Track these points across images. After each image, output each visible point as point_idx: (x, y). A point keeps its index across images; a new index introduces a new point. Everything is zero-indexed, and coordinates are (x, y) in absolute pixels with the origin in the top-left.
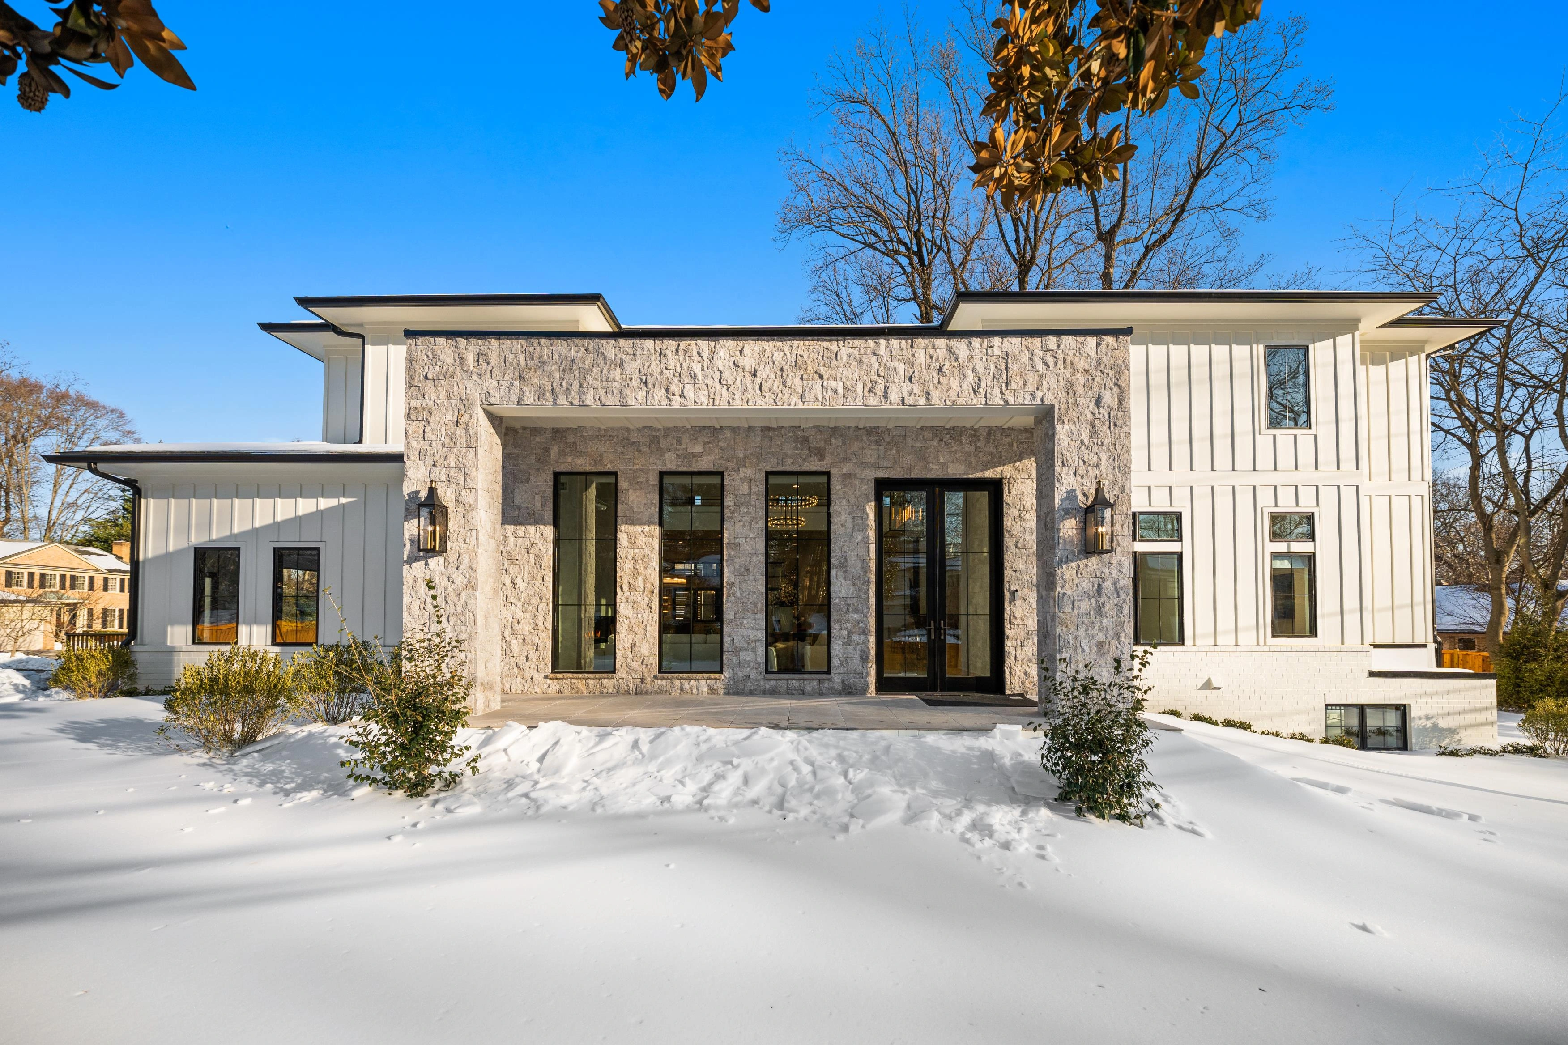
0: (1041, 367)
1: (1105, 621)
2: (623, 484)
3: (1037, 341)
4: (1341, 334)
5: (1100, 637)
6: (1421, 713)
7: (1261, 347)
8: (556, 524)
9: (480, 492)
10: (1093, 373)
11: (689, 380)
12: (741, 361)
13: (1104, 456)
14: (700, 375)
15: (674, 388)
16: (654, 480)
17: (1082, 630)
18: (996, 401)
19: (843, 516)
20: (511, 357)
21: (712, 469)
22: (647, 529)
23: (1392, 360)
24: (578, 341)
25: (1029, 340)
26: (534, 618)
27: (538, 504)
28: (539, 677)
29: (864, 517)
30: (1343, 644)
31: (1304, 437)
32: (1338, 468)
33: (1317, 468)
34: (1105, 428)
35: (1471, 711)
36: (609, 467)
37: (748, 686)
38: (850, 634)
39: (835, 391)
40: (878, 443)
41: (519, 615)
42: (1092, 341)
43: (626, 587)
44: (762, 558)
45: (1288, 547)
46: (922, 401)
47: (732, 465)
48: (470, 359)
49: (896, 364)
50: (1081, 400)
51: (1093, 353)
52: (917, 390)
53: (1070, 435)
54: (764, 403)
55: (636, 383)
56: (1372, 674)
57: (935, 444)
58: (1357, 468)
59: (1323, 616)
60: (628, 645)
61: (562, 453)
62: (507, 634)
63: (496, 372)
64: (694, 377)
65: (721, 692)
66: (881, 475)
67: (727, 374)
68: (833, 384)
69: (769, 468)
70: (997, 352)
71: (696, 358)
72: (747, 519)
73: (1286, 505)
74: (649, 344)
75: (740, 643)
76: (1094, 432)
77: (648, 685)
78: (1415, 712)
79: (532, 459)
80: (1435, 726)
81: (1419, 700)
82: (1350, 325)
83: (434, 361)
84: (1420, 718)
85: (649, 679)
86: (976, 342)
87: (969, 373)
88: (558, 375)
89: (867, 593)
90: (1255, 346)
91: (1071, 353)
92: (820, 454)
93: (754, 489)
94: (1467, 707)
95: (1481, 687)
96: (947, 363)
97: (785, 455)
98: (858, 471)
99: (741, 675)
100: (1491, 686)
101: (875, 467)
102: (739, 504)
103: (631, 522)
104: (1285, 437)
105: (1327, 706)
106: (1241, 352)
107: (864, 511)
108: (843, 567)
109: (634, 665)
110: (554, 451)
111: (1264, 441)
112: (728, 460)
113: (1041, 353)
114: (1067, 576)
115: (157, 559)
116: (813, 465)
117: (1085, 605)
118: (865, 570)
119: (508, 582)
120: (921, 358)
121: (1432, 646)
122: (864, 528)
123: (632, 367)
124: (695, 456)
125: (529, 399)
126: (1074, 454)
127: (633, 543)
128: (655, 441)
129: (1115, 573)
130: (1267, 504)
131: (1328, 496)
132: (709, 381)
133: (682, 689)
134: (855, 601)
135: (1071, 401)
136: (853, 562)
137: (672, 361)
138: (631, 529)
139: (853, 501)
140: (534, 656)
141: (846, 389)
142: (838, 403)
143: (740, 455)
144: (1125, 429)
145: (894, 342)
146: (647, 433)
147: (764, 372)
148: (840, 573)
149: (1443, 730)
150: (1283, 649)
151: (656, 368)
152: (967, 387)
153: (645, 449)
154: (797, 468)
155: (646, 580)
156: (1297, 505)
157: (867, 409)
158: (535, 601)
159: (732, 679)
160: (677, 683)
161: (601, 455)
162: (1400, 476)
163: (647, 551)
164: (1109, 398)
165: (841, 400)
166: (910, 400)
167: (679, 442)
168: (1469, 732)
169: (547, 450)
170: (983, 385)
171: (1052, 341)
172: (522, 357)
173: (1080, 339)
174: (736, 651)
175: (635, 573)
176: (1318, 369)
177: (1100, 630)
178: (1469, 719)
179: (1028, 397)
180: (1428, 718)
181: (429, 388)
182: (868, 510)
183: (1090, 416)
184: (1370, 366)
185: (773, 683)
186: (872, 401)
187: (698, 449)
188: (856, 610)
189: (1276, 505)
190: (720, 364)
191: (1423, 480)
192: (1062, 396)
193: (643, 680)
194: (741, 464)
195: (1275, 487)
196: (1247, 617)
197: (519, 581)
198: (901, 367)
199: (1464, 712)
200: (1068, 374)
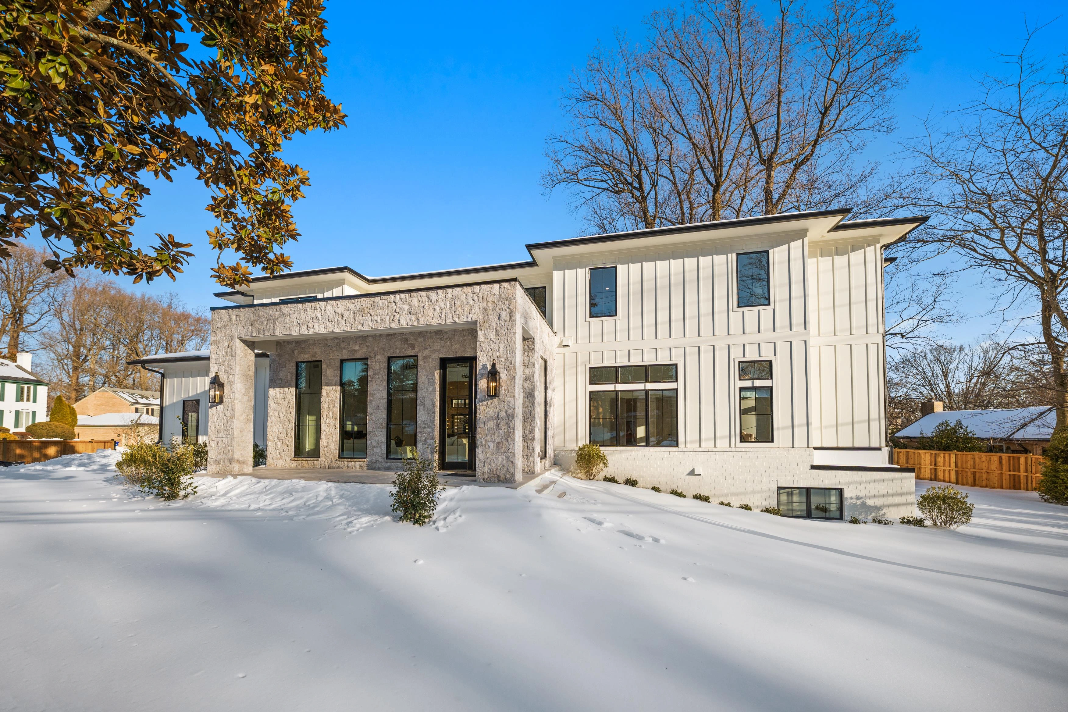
0: (471, 302)
1: (501, 431)
2: (324, 366)
3: (469, 289)
4: (793, 240)
5: (499, 440)
6: (854, 495)
7: (734, 255)
8: (297, 387)
9: (237, 376)
10: (497, 303)
11: (316, 321)
12: (337, 310)
13: (502, 346)
14: (320, 318)
15: (310, 325)
16: (338, 364)
17: (489, 436)
18: (450, 321)
19: (424, 378)
20: (248, 316)
21: (363, 357)
22: (334, 388)
23: (853, 250)
24: (273, 307)
25: (465, 288)
26: (287, 431)
27: (289, 377)
28: (288, 459)
29: (433, 378)
30: (793, 447)
31: (765, 311)
32: (791, 330)
33: (774, 331)
34: (503, 331)
35: (893, 495)
36: (318, 359)
37: (378, 465)
38: (425, 440)
39: (377, 321)
40: (441, 339)
41: (281, 430)
42: (496, 286)
43: (325, 416)
44: (385, 401)
45: (753, 383)
46: (415, 324)
47: (372, 354)
48: (234, 317)
49: (404, 306)
50: (491, 318)
51: (497, 293)
52: (413, 318)
53: (485, 335)
54: (347, 329)
55: (295, 323)
56: (813, 467)
57: (469, 338)
58: (805, 329)
59: (778, 429)
60: (325, 444)
61: (299, 353)
62: (276, 439)
63: (243, 323)
64: (318, 319)
65: (366, 468)
66: (442, 356)
67: (331, 317)
68: (376, 318)
69: (389, 355)
70: (450, 296)
71: (319, 310)
72: (379, 381)
73: (752, 355)
74: (300, 305)
75: (374, 443)
76: (497, 334)
77: (333, 465)
78: (846, 494)
79: (287, 356)
80: (864, 504)
81: (851, 486)
82: (802, 234)
83: (221, 320)
84: (851, 498)
85: (334, 461)
86: (440, 292)
87: (437, 308)
88: (265, 323)
89: (434, 418)
90: (730, 255)
91: (486, 294)
92: (413, 346)
93: (382, 366)
94: (890, 492)
95: (902, 479)
96: (427, 303)
97: (397, 348)
98: (431, 354)
99: (374, 459)
100: (910, 478)
101: (439, 352)
102: (375, 374)
103: (328, 385)
104: (750, 312)
105: (778, 488)
106: (720, 259)
107: (434, 375)
108: (423, 404)
109: (328, 454)
110: (296, 352)
111: (736, 315)
112: (370, 352)
113: (472, 295)
114: (482, 409)
115: (169, 405)
116: (410, 352)
117: (491, 424)
118: (434, 406)
119: (276, 414)
120: (415, 302)
121: (885, 450)
122: (434, 384)
123: (293, 317)
124: (356, 351)
125: (254, 334)
126: (487, 345)
127: (328, 395)
128: (338, 344)
129: (506, 406)
130: (737, 355)
131: (783, 349)
132: (324, 320)
133: (348, 467)
134: (429, 422)
135: (486, 318)
136: (428, 402)
137: (309, 313)
138: (328, 388)
139: (428, 370)
140: (286, 449)
141: (382, 320)
142: (379, 327)
143: (376, 349)
144: (513, 331)
145: (402, 296)
146: (335, 341)
147: (347, 314)
148: (422, 408)
149: (870, 507)
150: (746, 450)
151: (303, 316)
152: (436, 314)
153: (334, 349)
154: (402, 355)
155: (333, 413)
156: (760, 356)
157: (391, 329)
158: (287, 423)
159: (370, 461)
160: (346, 463)
161: (316, 353)
162: (859, 331)
163: (334, 399)
164: (504, 315)
165: (380, 325)
166: (410, 324)
167: (349, 344)
168: (891, 509)
169: (293, 351)
170: (444, 313)
171: (476, 288)
172: (252, 315)
173: (491, 286)
174: (373, 448)
175: (329, 409)
176: (776, 266)
177: (499, 437)
178: (892, 500)
179: (465, 317)
180: (858, 498)
181: (218, 332)
182: (436, 374)
183: (495, 325)
184: (835, 257)
185: (389, 464)
186: (393, 325)
187: (357, 347)
188: (429, 427)
189: (744, 356)
190: (328, 312)
191: (878, 332)
192: (481, 317)
193: (331, 462)
194: (376, 354)
195: (744, 345)
196: (723, 430)
197: (281, 414)
198: (406, 307)
199: (888, 495)
200: (484, 305)
